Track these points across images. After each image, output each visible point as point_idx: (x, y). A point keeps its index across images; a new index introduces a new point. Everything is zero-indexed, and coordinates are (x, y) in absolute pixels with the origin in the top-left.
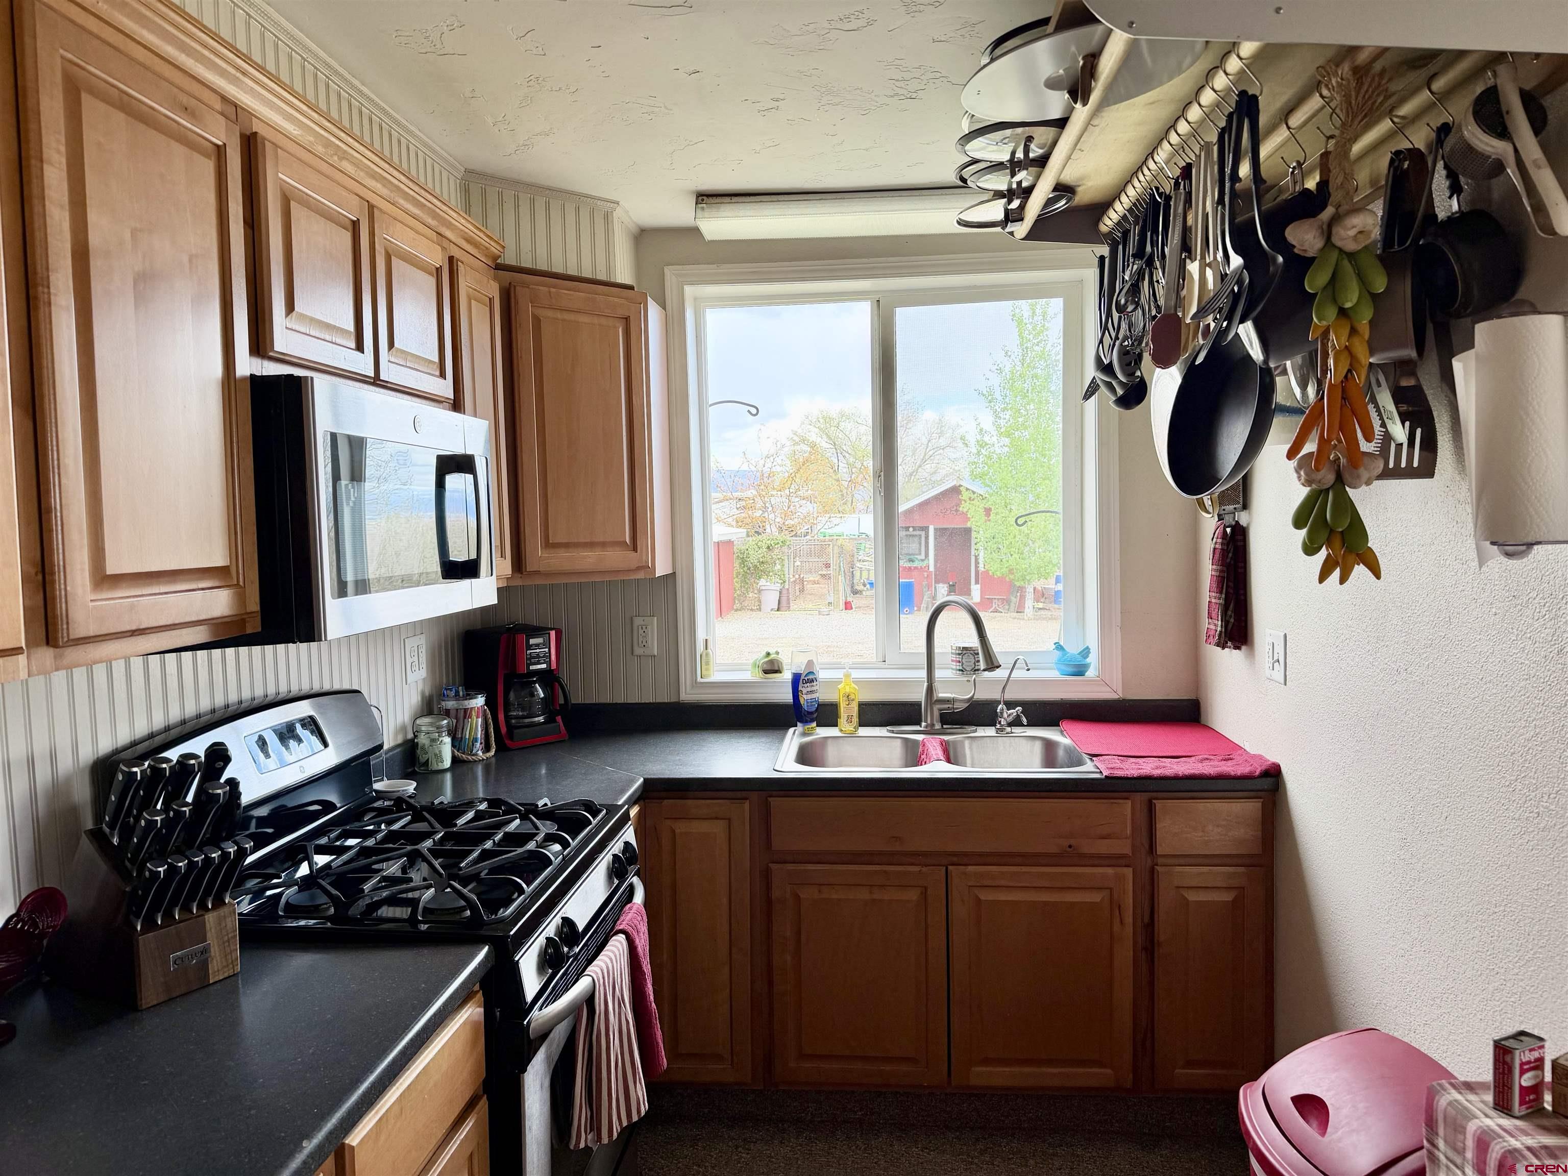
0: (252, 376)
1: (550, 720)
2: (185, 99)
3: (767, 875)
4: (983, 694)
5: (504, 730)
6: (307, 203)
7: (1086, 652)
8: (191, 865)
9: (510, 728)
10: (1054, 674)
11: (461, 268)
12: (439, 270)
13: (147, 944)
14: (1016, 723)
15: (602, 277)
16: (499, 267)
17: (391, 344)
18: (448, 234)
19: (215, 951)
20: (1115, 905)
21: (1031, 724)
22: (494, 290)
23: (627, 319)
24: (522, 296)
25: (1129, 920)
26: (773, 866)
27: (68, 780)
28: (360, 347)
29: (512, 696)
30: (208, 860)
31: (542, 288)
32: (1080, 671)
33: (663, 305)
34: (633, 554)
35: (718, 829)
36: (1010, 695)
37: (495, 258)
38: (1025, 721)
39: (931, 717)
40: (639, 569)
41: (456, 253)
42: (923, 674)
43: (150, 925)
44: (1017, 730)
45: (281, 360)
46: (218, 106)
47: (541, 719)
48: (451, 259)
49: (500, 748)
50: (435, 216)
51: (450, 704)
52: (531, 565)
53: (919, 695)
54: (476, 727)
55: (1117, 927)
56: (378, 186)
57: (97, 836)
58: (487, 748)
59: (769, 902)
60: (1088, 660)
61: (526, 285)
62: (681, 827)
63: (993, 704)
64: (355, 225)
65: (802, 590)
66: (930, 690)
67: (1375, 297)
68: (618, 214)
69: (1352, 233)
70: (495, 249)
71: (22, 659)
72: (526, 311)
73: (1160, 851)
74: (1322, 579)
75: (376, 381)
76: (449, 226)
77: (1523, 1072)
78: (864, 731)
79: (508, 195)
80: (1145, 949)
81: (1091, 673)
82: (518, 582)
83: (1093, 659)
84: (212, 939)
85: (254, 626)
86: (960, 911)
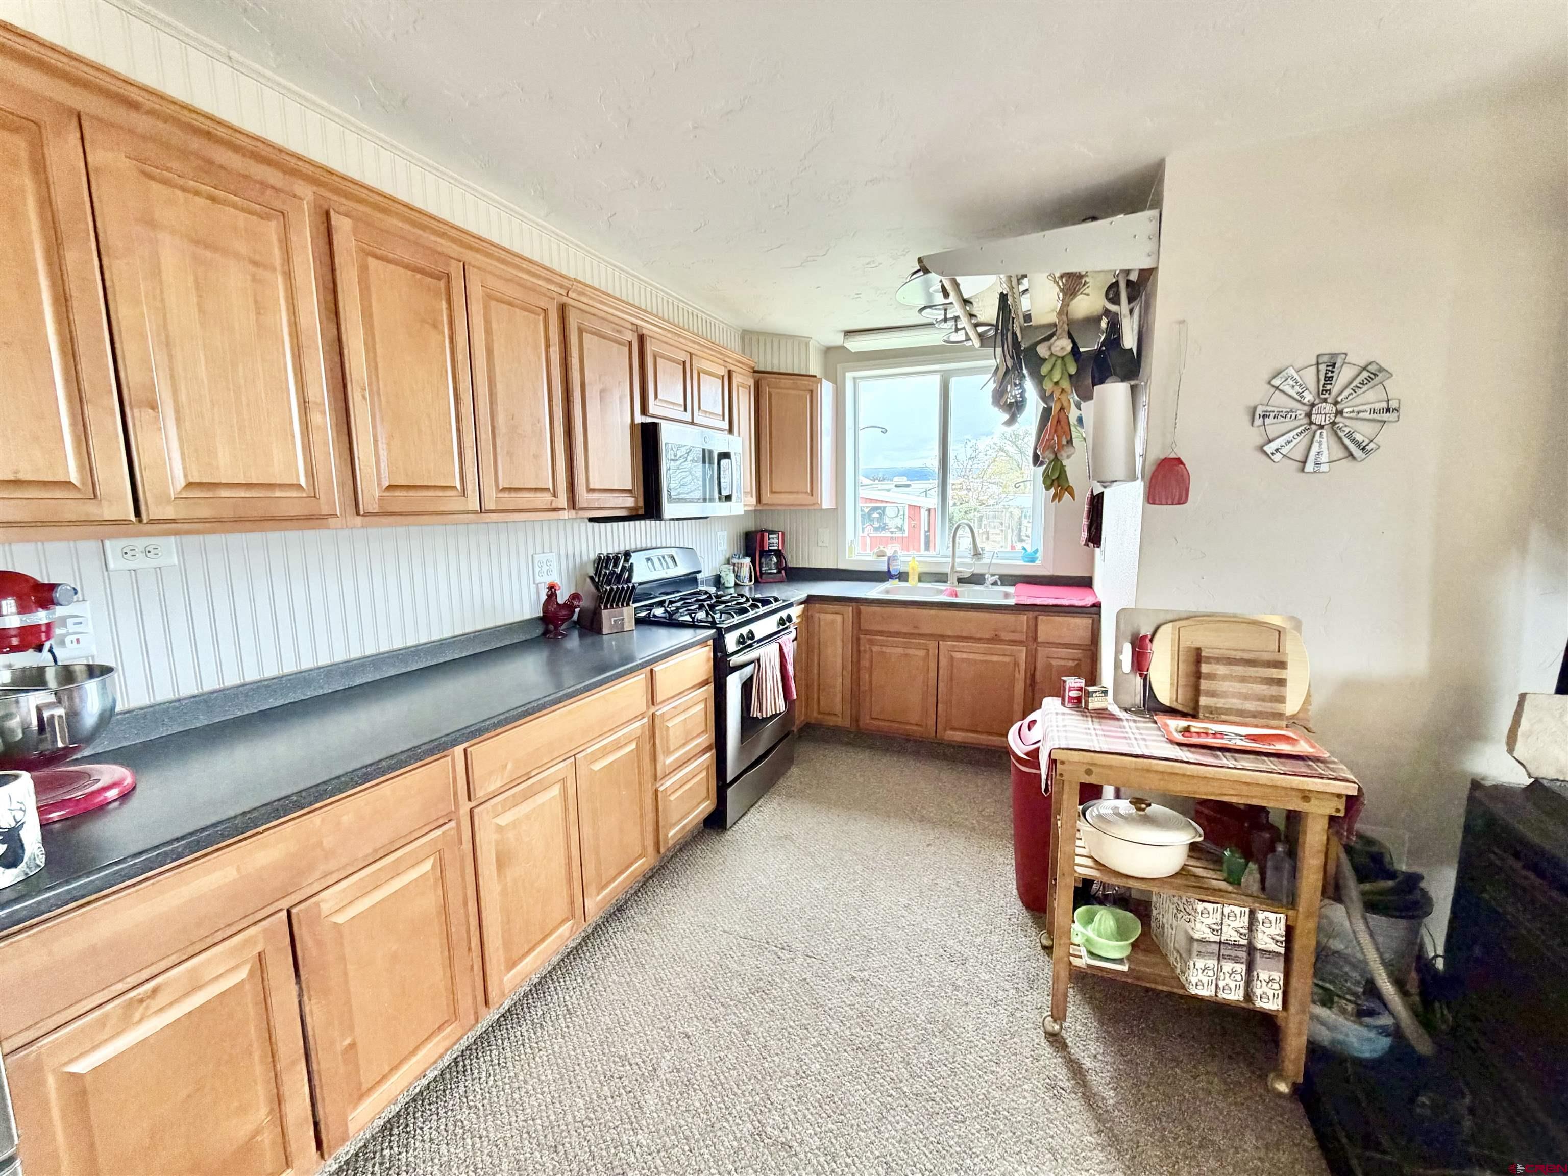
0: (642, 423)
1: (779, 572)
2: (617, 327)
3: (858, 639)
4: (978, 571)
5: (758, 574)
6: (663, 357)
7: (1036, 551)
8: (618, 588)
9: (761, 574)
10: (1021, 562)
11: (734, 374)
12: (723, 377)
13: (605, 613)
14: (995, 584)
15: (803, 372)
16: (755, 372)
17: (699, 408)
18: (728, 360)
19: (626, 620)
20: (1016, 664)
21: (1002, 585)
22: (751, 383)
23: (812, 391)
24: (763, 383)
25: (1023, 672)
26: (862, 636)
27: (586, 564)
28: (685, 410)
29: (763, 560)
30: (623, 588)
31: (772, 379)
32: (1033, 560)
33: (835, 382)
34: (810, 497)
35: (839, 618)
36: (992, 571)
37: (753, 368)
38: (999, 583)
39: (953, 579)
40: (814, 504)
41: (732, 368)
42: (950, 560)
43: (606, 608)
44: (995, 588)
45: (653, 416)
46: (630, 327)
47: (775, 571)
48: (730, 372)
49: (757, 581)
50: (722, 354)
51: (735, 561)
52: (764, 501)
53: (947, 570)
54: (745, 572)
55: (1017, 675)
56: (696, 346)
57: (591, 578)
58: (751, 581)
59: (859, 651)
60: (1038, 555)
61: (765, 378)
62: (822, 616)
63: (983, 575)
64: (684, 363)
65: (988, 538)
66: (953, 567)
67: (1071, 376)
68: (811, 343)
69: (1058, 348)
70: (753, 364)
71: (566, 512)
72: (765, 390)
73: (1039, 640)
74: (1053, 501)
75: (692, 423)
76: (729, 357)
77: (1070, 690)
78: (921, 585)
79: (754, 339)
80: (1031, 685)
81: (1038, 562)
82: (759, 508)
83: (1040, 555)
84: (625, 616)
85: (641, 512)
86: (943, 662)
